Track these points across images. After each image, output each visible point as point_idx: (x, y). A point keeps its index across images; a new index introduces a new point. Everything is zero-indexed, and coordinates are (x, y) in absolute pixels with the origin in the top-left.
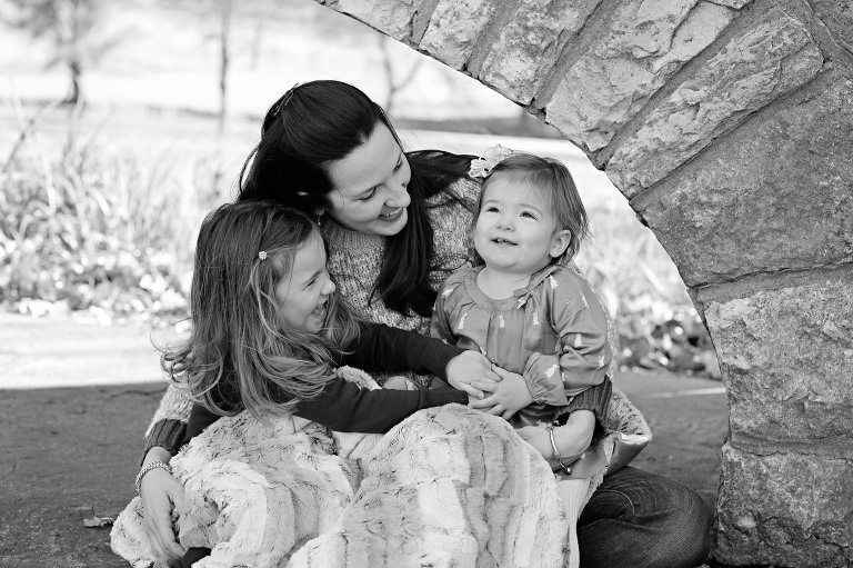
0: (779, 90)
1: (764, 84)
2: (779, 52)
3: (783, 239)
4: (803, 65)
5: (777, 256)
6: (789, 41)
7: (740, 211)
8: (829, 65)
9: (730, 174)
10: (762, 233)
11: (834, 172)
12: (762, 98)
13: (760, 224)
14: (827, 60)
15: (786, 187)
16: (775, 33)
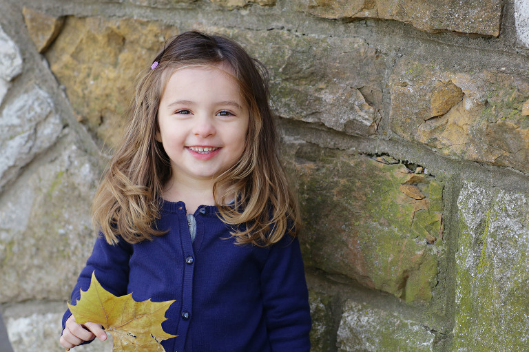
0: (34, 150)
1: (21, 146)
2: (33, 119)
3: (42, 274)
4: (50, 130)
5: (39, 288)
6: (38, 110)
7: (15, 248)
8: (66, 131)
9: (14, 216)
10: (30, 268)
11: (68, 222)
12: (24, 157)
13: (27, 260)
14: (65, 126)
15: (40, 232)
16: (30, 102)
